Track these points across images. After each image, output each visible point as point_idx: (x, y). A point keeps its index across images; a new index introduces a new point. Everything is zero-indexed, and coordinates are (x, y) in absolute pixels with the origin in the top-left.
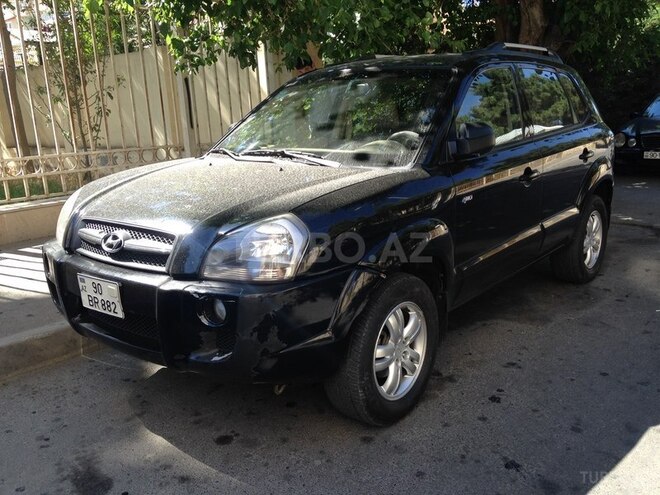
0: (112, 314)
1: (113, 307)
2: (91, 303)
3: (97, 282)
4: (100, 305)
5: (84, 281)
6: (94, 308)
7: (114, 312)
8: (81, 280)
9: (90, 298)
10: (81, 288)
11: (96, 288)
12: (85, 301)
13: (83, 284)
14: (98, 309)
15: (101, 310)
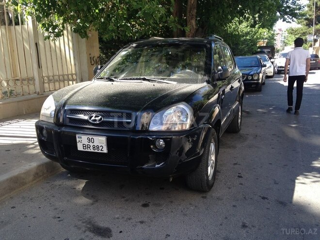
0: (100, 151)
1: (100, 148)
2: (85, 148)
3: (90, 137)
4: (91, 148)
5: (81, 138)
6: (86, 150)
7: (101, 150)
8: (78, 137)
9: (84, 146)
10: (78, 141)
11: (90, 140)
12: (80, 147)
13: (80, 139)
14: (89, 150)
15: (92, 150)
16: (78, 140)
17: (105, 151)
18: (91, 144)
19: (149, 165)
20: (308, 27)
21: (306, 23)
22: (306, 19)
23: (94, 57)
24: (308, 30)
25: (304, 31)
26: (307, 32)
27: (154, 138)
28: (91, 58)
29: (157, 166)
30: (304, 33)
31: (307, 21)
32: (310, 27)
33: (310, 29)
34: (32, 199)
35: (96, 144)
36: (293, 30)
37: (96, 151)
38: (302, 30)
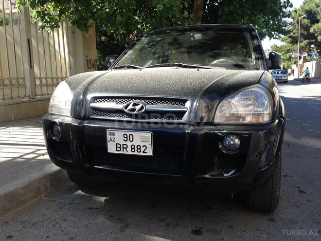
0: (141, 154)
1: (143, 149)
2: (119, 149)
3: (128, 134)
4: (129, 149)
5: (114, 134)
6: (121, 152)
7: (144, 152)
8: (110, 134)
9: (118, 146)
10: (108, 139)
11: (127, 137)
12: (112, 149)
13: (112, 137)
14: (125, 152)
15: (130, 152)
16: (109, 137)
17: (149, 152)
18: (129, 144)
19: (214, 173)
20: (292, 44)
21: (291, 41)
22: (290, 37)
23: (91, 60)
24: (292, 47)
25: (289, 48)
26: (291, 49)
27: (225, 133)
28: (87, 60)
29: (225, 175)
30: (288, 50)
31: (291, 39)
32: (294, 45)
33: (294, 46)
34: (34, 225)
35: (136, 143)
36: (277, 47)
37: (136, 153)
38: (286, 47)
